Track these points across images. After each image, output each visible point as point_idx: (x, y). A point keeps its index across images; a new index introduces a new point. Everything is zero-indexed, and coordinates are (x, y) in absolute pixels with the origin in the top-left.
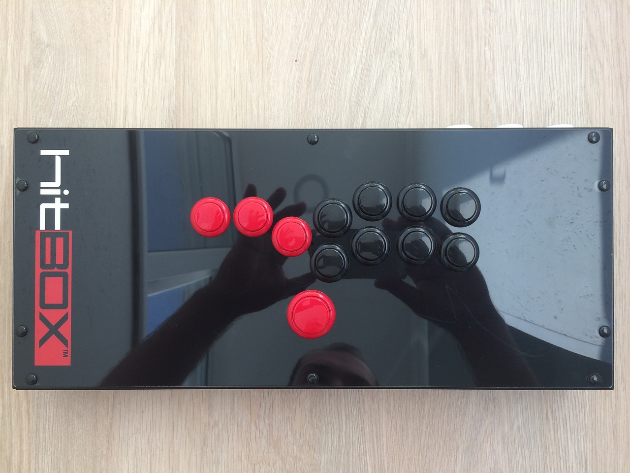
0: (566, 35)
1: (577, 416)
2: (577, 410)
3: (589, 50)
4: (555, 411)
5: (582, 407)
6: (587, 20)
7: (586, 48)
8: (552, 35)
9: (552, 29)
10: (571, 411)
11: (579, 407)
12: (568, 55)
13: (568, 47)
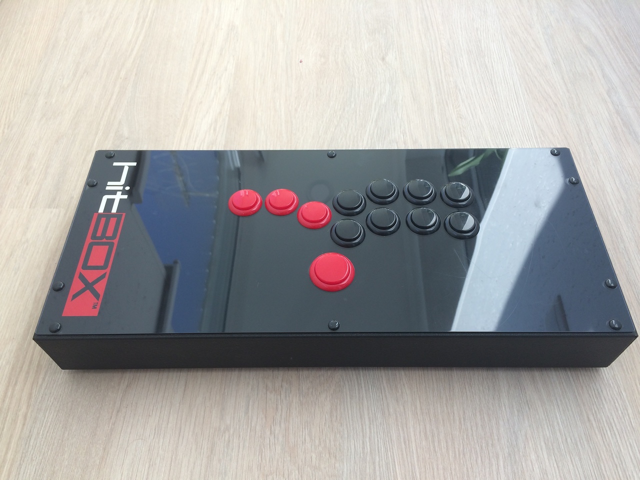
0: (522, 130)
1: (621, 418)
2: (620, 412)
3: (543, 138)
4: (596, 413)
5: (623, 409)
6: (536, 122)
7: (540, 137)
8: (511, 130)
9: (511, 127)
10: (614, 414)
11: (620, 409)
12: (527, 141)
13: (526, 138)
